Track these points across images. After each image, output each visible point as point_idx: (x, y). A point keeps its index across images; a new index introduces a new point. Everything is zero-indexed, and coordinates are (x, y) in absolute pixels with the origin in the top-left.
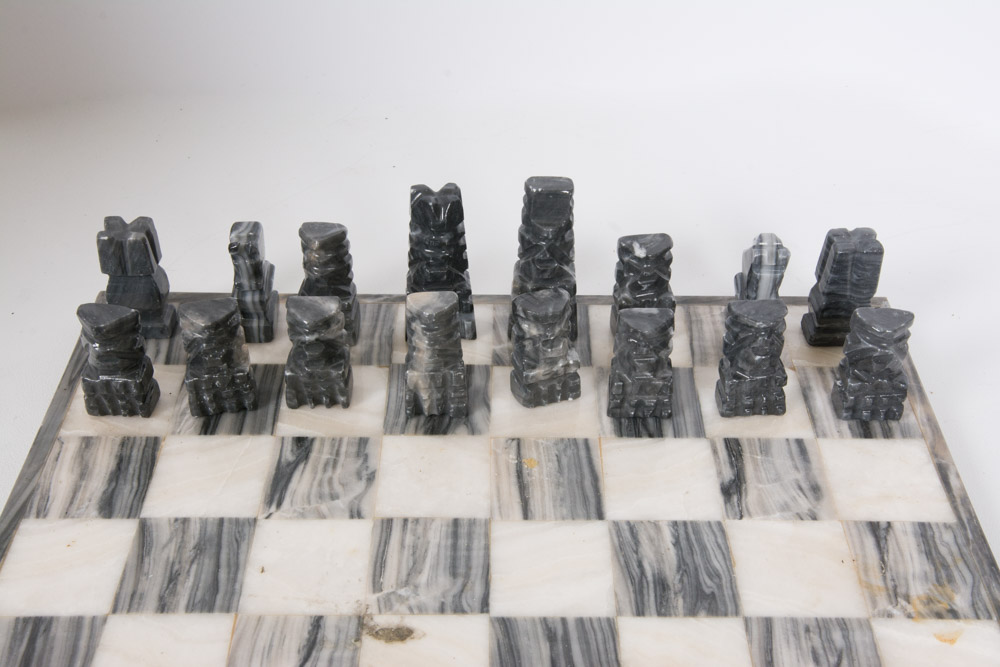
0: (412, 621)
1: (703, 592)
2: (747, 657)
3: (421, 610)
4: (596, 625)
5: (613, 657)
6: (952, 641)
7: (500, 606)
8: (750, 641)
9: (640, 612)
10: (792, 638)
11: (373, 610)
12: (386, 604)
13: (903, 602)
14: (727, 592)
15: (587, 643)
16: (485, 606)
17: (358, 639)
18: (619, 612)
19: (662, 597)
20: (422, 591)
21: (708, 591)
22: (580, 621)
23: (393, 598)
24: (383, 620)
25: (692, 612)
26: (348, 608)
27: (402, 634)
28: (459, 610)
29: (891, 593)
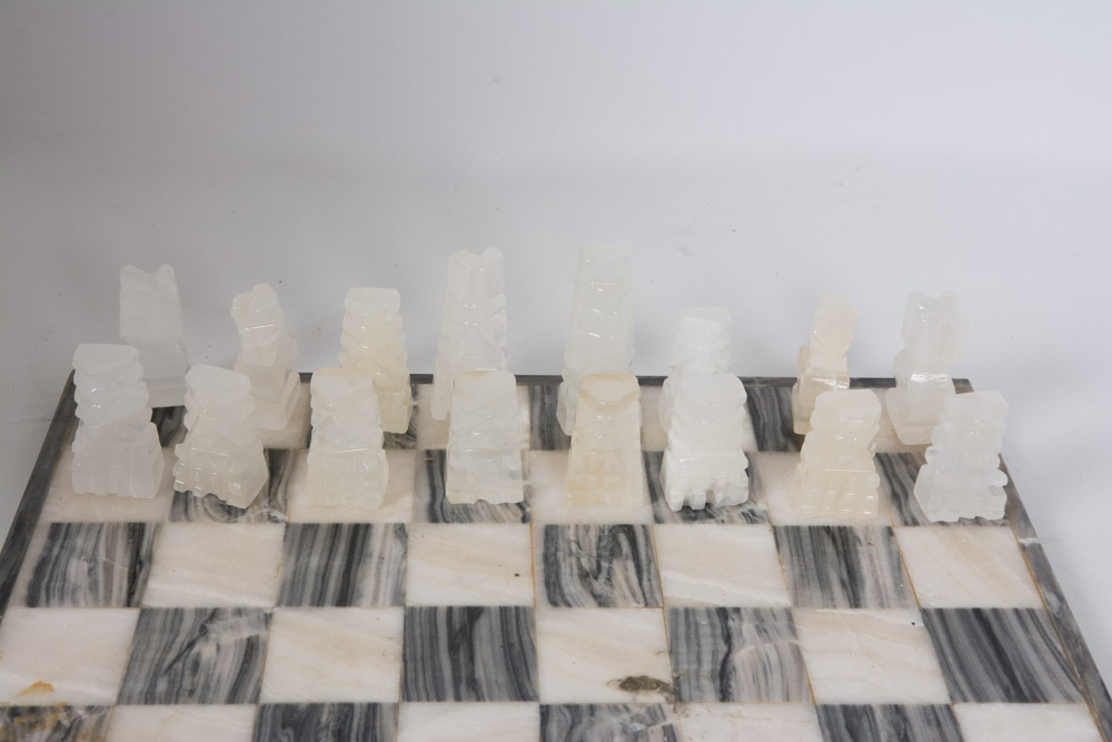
0: (623, 697)
1: (295, 730)
2: (268, 666)
3: (615, 709)
4: (423, 694)
5: (409, 665)
6: (37, 685)
7: (527, 713)
8: (260, 680)
9: (372, 709)
10: (213, 684)
11: (668, 708)
12: (654, 714)
13: (66, 723)
14: (267, 730)
15: (435, 678)
16: (545, 713)
17: (677, 680)
18: (396, 707)
19: (344, 723)
20: (617, 729)
21: (290, 731)
22: (440, 698)
23: (649, 721)
24: (655, 698)
25: (314, 708)
26: (696, 709)
27: (631, 684)
28: (574, 709)
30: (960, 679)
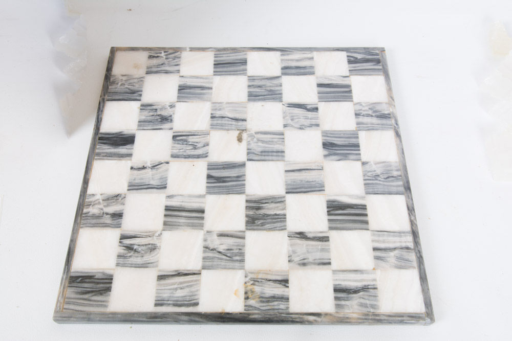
0: (244, 143)
1: (256, 220)
2: (230, 230)
3: (249, 144)
4: (242, 189)
5: (231, 192)
6: (235, 294)
7: (249, 164)
8: (236, 231)
9: (247, 201)
10: (237, 244)
11: (248, 133)
12: (251, 136)
13: (252, 282)
14: (255, 227)
15: (236, 186)
16: (249, 160)
17: (238, 130)
18: (247, 195)
19: (253, 208)
20: (256, 144)
21: (256, 222)
22: (244, 185)
23: (253, 137)
24: (245, 135)
25: (247, 216)
26: (249, 127)
27: (240, 139)
28: (248, 154)
29: (255, 280)
30: (239, 72)
